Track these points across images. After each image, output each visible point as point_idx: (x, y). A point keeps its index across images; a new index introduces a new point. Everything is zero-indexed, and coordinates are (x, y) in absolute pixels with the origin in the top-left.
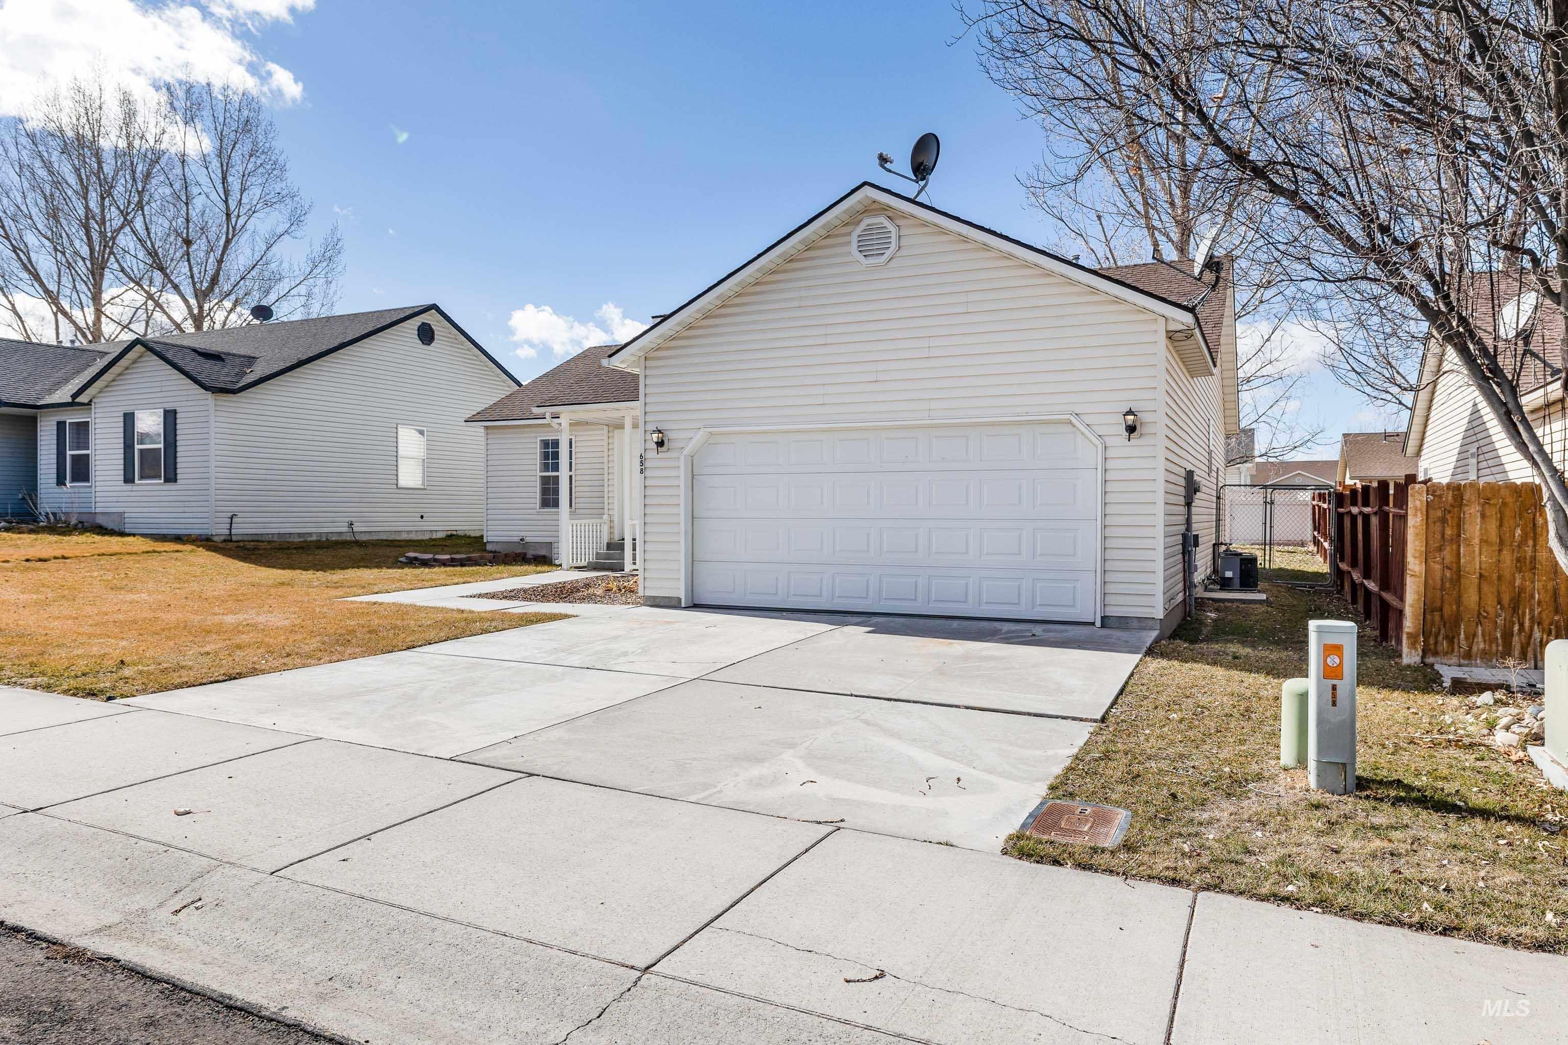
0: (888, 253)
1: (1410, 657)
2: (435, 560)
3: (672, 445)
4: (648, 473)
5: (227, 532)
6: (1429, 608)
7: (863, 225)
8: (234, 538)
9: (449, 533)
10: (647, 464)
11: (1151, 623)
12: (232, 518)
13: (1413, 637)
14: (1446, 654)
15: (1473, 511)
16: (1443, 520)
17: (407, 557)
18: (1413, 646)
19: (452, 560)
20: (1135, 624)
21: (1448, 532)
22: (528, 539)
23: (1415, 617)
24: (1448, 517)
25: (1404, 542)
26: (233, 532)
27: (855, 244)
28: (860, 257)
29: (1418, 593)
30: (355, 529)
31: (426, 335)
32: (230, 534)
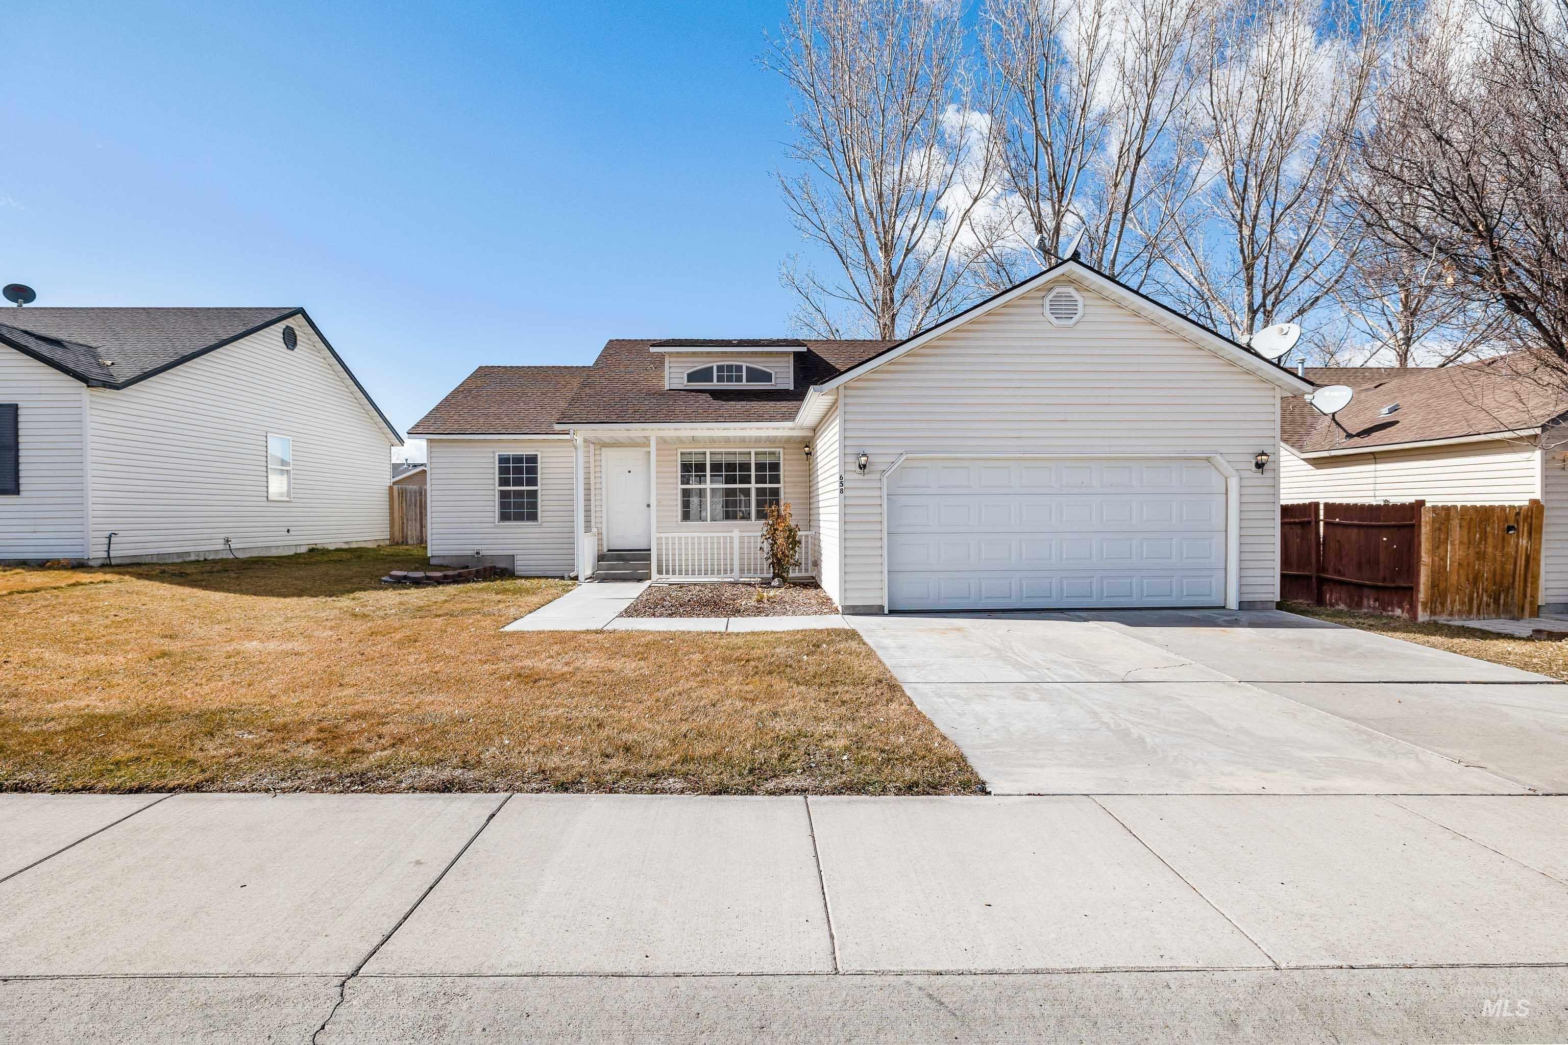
0: (1076, 318)
1: (1423, 616)
2: (428, 578)
3: (873, 468)
4: (847, 493)
5: (105, 555)
6: (1434, 585)
7: (1053, 293)
8: (113, 562)
9: (311, 547)
10: (846, 484)
11: (1270, 605)
12: (110, 538)
13: (1425, 604)
14: (1440, 613)
15: (1455, 522)
16: (1440, 529)
17: (391, 576)
18: (1424, 610)
19: (446, 577)
20: (1259, 606)
21: (1442, 536)
22: (482, 553)
23: (1426, 591)
24: (1442, 527)
25: (1420, 544)
26: (112, 554)
27: (1047, 307)
28: (1052, 318)
29: (1428, 576)
30: (232, 546)
31: (290, 339)
32: (109, 557)
